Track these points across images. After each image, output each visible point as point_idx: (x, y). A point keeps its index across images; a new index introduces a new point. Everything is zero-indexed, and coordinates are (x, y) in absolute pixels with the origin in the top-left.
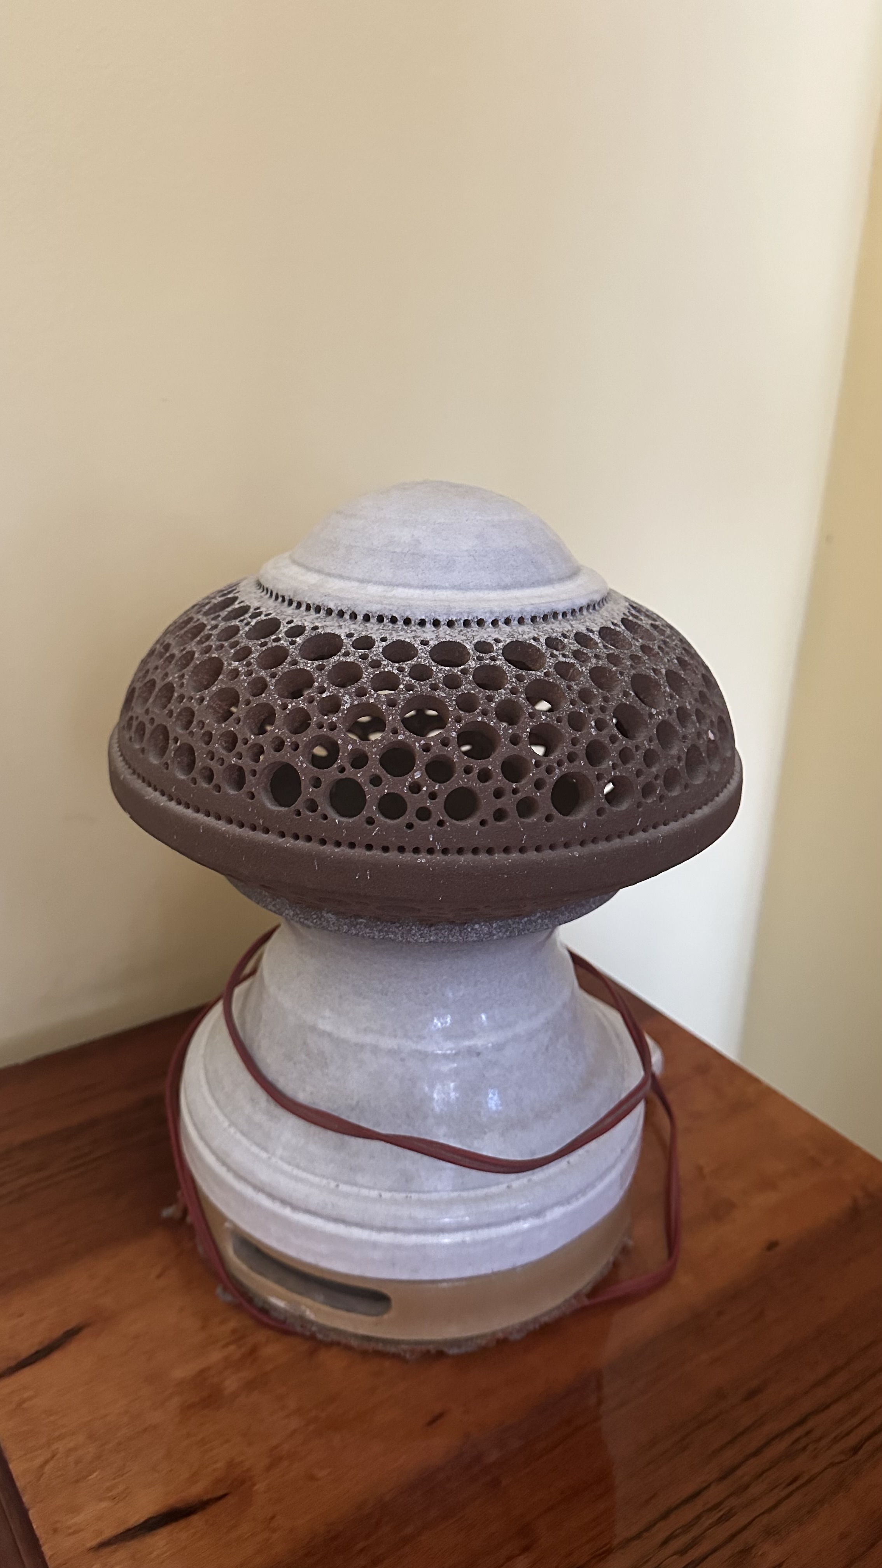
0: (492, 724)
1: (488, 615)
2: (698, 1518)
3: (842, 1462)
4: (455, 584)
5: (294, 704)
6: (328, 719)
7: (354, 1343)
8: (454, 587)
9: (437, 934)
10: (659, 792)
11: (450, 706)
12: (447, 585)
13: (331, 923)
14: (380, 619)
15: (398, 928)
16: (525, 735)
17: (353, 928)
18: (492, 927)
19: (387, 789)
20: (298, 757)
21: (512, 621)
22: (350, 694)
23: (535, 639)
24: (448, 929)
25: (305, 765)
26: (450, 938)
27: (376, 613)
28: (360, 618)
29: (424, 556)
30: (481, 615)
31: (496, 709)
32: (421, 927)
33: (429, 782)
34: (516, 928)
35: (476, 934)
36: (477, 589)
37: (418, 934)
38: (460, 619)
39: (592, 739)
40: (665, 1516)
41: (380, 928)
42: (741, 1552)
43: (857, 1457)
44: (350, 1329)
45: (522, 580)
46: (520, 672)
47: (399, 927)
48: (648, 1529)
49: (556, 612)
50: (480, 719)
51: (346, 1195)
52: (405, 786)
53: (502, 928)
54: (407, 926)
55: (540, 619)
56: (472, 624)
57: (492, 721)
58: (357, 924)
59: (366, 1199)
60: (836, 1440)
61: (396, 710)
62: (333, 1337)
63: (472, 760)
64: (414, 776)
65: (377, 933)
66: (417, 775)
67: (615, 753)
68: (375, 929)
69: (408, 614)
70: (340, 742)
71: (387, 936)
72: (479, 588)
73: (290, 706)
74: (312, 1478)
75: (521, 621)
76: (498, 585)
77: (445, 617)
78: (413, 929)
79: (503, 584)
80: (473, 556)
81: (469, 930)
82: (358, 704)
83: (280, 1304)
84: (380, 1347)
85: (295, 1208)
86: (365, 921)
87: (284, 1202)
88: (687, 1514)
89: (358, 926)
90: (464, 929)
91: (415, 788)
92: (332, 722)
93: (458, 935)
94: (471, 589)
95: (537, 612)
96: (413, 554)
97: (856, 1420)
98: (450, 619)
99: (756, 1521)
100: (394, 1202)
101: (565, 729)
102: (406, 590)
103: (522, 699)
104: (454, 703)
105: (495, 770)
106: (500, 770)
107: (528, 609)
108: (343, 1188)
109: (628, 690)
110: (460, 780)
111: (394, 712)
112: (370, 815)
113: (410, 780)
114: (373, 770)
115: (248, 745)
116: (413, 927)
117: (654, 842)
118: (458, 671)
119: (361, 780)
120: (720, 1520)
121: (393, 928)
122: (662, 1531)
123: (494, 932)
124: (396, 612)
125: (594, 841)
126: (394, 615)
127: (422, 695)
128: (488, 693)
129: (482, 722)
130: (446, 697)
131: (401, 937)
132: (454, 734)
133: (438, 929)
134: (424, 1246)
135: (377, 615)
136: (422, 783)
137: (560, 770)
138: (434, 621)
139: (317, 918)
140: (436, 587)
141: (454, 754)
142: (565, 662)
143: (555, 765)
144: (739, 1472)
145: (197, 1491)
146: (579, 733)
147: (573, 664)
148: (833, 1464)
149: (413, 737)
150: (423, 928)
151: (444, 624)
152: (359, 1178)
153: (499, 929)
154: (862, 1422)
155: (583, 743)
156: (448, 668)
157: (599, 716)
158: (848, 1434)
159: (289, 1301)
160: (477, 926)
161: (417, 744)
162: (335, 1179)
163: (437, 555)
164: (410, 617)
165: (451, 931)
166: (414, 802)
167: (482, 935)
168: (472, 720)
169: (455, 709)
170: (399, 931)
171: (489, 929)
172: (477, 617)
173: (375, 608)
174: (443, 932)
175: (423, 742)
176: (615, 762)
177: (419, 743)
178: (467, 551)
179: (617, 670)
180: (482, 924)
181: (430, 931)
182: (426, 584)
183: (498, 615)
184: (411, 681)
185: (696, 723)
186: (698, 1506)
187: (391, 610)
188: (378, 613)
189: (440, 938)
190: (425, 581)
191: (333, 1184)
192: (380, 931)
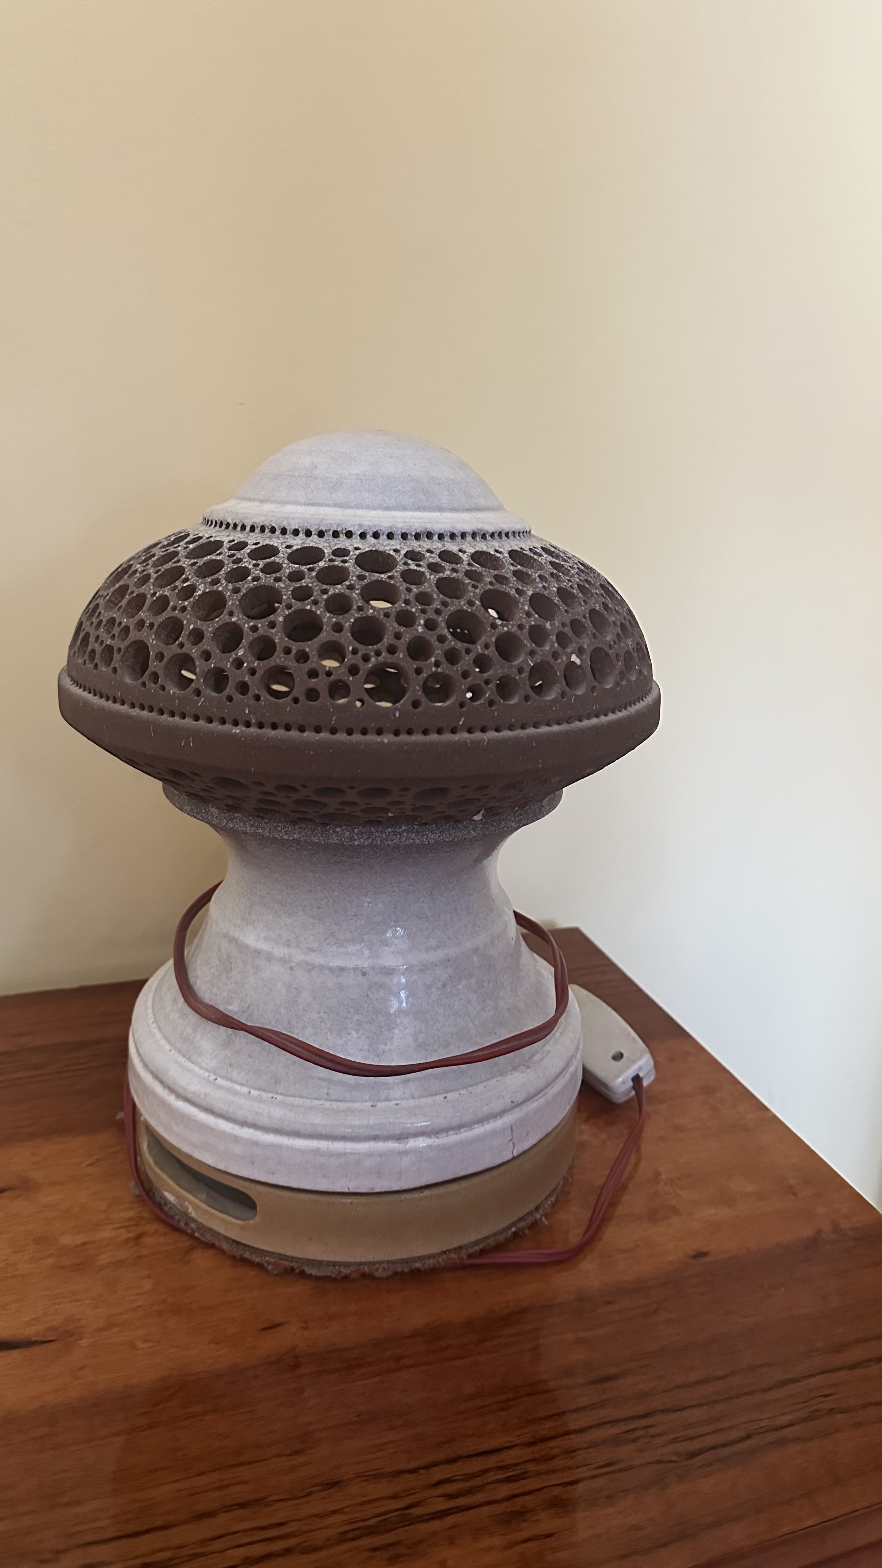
0: (318, 612)
1: (356, 528)
2: (486, 1471)
3: (671, 1462)
4: (338, 502)
5: (161, 592)
6: (181, 604)
7: (225, 1246)
8: (336, 505)
9: (300, 833)
10: (489, 695)
11: (285, 595)
12: (330, 503)
13: (215, 816)
14: (263, 529)
15: (266, 823)
16: (348, 624)
17: (230, 822)
18: (354, 832)
19: (213, 663)
20: (151, 636)
21: (381, 536)
22: (205, 583)
23: (396, 551)
24: (311, 828)
25: (154, 642)
26: (312, 838)
27: (259, 523)
28: (248, 529)
29: (316, 478)
30: (350, 527)
31: (327, 600)
32: (287, 824)
33: (249, 659)
34: (378, 836)
35: (338, 837)
36: (357, 508)
37: (283, 831)
38: (330, 530)
39: (417, 635)
40: (451, 1461)
41: (252, 823)
42: (516, 1512)
43: (690, 1462)
44: (221, 1229)
45: (406, 504)
46: (363, 573)
47: (268, 823)
48: (427, 1467)
49: (431, 533)
50: (308, 607)
51: (220, 1087)
52: (229, 662)
53: (364, 835)
54: (275, 823)
55: (412, 536)
56: (341, 535)
57: (319, 610)
58: (234, 818)
59: (236, 1093)
60: (674, 1441)
61: (237, 597)
62: (209, 1238)
63: (292, 642)
64: (238, 654)
65: (249, 827)
66: (241, 653)
67: (439, 651)
68: (247, 824)
69: (284, 524)
70: (185, 622)
71: (257, 831)
72: (359, 507)
73: (158, 594)
74: (133, 1346)
75: (390, 536)
76: (379, 506)
77: (316, 527)
78: (279, 826)
79: (385, 505)
80: (361, 480)
81: (331, 832)
82: (209, 592)
83: (171, 1198)
84: (247, 1255)
85: (179, 1096)
86: (240, 816)
87: (172, 1090)
88: (476, 1465)
89: (235, 820)
90: (326, 831)
91: (239, 663)
92: (184, 606)
93: (320, 835)
94: (351, 508)
95: (408, 529)
96: (308, 477)
97: (707, 1429)
98: (320, 529)
99: (545, 1490)
100: (259, 1099)
101: (390, 623)
102: (294, 507)
103: (355, 594)
104: (290, 592)
105: (311, 652)
106: (316, 652)
107: (399, 525)
108: (220, 1081)
109: (474, 600)
110: (279, 659)
111: (235, 598)
112: (197, 687)
113: (234, 656)
114: (205, 647)
115: (121, 627)
116: (280, 824)
117: (476, 744)
118: (305, 568)
119: (194, 655)
120: (508, 1480)
121: (263, 823)
122: (438, 1474)
123: (356, 837)
124: (275, 522)
125: (410, 732)
126: (273, 525)
127: (264, 586)
128: (325, 587)
129: (310, 611)
130: (284, 588)
131: (269, 833)
132: (281, 619)
133: (301, 828)
134: (280, 1147)
135: (260, 525)
136: (244, 659)
137: (377, 659)
138: (306, 531)
139: (205, 812)
140: (321, 505)
141: (277, 635)
142: (416, 570)
143: (372, 654)
144: (552, 1444)
145: (29, 1332)
146: (404, 628)
147: (423, 573)
148: (659, 1462)
149: (244, 619)
150: (288, 826)
151: (315, 534)
152: (235, 1075)
153: (361, 834)
154: (714, 1432)
155: (406, 637)
156: (298, 566)
157: (431, 617)
158: (691, 1439)
159: (178, 1197)
160: (338, 829)
161: (246, 625)
162: (215, 1074)
163: (327, 478)
164: (285, 527)
165: (314, 831)
166: (235, 676)
167: (343, 839)
168: (301, 608)
169: (289, 598)
170: (267, 826)
171: (350, 834)
172: (345, 529)
173: (259, 521)
174: (306, 831)
175: (252, 624)
176: (439, 658)
177: (248, 624)
178: (356, 475)
179: (469, 583)
180: (344, 827)
181: (294, 829)
182: (312, 502)
183: (366, 528)
184: (259, 574)
185: (554, 643)
186: (492, 1461)
187: (271, 521)
188: (261, 524)
189: (303, 837)
190: (312, 499)
191: (213, 1077)
192: (252, 826)
